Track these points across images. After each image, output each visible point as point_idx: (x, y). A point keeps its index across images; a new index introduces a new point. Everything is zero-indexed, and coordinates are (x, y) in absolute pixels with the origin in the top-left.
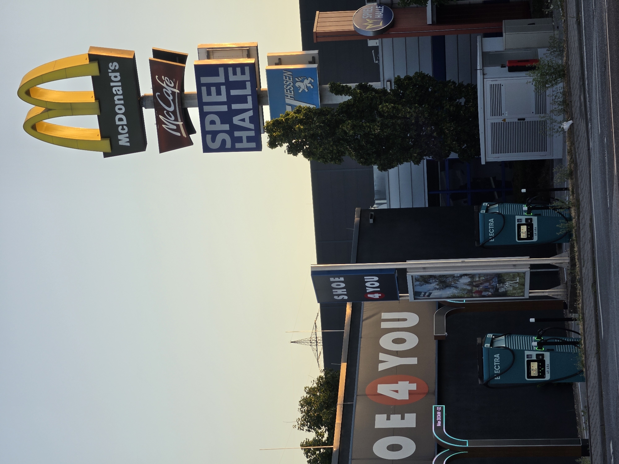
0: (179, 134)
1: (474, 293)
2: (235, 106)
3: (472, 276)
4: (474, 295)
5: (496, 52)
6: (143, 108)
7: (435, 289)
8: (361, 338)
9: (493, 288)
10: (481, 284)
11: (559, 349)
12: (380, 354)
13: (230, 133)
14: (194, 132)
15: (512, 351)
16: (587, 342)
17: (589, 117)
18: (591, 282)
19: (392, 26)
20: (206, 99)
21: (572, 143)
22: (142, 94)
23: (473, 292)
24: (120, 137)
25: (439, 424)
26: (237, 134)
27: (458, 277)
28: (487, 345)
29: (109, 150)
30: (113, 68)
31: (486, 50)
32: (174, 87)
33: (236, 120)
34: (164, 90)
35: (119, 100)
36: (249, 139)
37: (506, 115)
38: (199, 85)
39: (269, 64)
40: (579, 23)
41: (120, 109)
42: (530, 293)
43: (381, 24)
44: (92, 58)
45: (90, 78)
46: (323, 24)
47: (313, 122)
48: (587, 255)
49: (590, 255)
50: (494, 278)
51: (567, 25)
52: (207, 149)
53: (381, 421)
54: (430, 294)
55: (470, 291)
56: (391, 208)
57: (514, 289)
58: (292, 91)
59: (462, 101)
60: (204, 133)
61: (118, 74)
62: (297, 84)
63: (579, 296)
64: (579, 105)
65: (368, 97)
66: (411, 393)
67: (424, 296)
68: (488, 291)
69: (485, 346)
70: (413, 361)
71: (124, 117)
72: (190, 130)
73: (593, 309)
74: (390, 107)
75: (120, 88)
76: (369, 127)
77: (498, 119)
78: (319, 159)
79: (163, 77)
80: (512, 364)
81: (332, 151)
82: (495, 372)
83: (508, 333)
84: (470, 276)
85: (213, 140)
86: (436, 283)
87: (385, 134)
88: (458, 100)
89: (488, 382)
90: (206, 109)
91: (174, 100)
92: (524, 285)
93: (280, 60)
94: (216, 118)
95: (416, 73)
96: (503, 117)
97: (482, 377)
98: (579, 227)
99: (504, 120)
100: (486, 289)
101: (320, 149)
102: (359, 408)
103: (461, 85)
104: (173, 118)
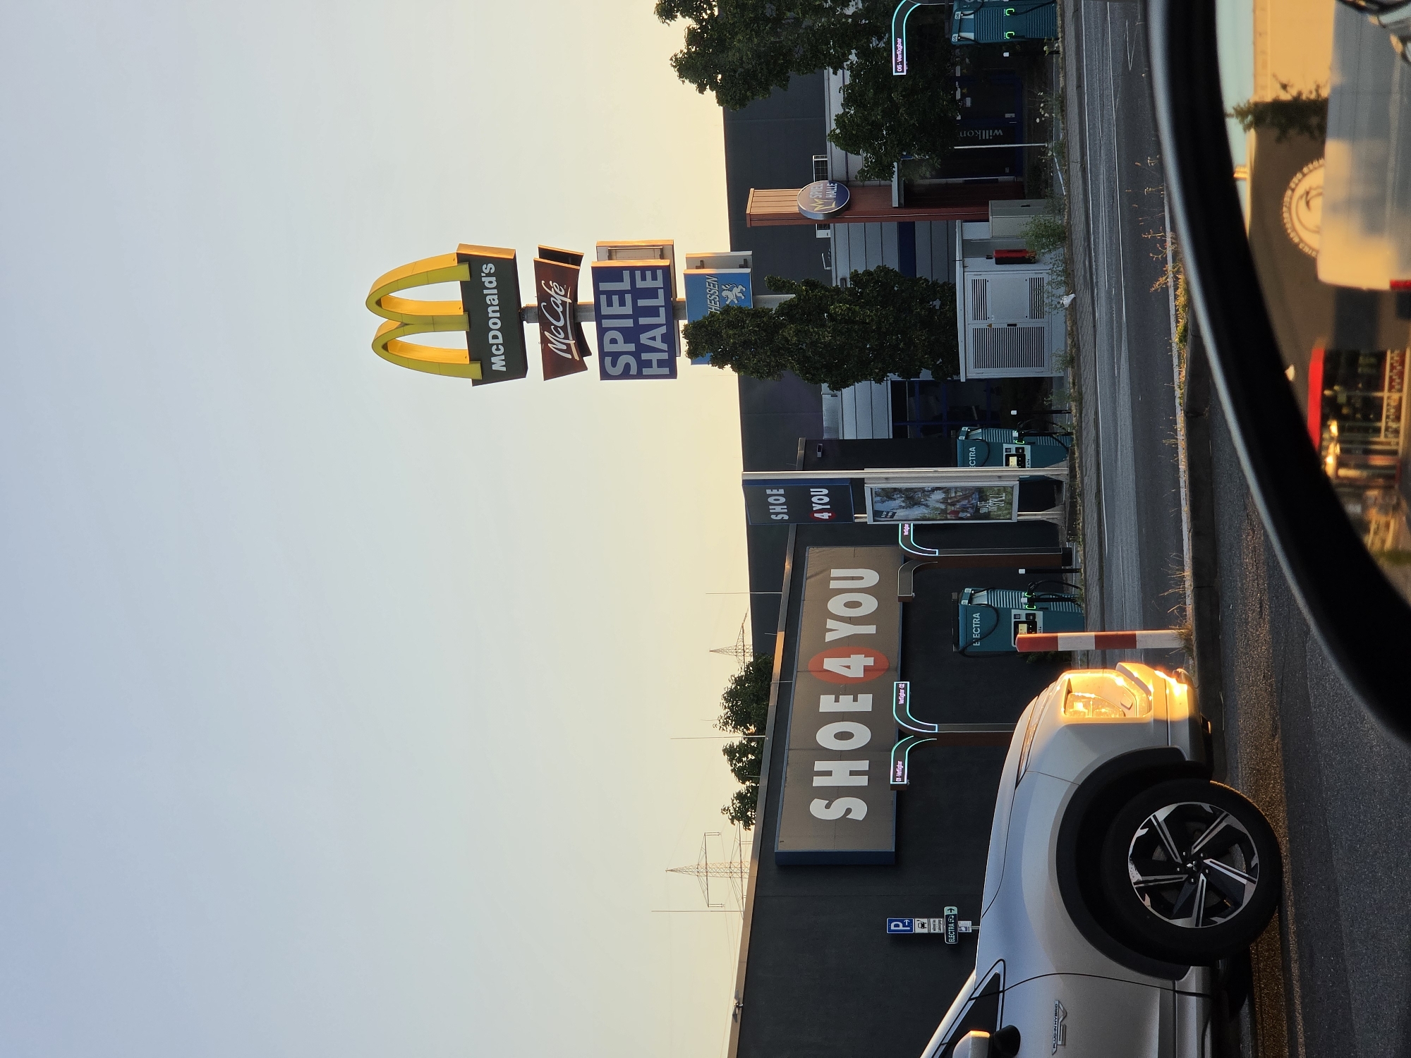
0: (570, 356)
1: (949, 514)
2: (643, 321)
3: (946, 490)
4: (949, 517)
5: (980, 240)
6: (525, 323)
7: (901, 507)
8: (804, 600)
9: (972, 508)
10: (958, 501)
11: (1054, 606)
12: (828, 620)
13: (635, 356)
14: (588, 353)
15: (996, 610)
16: (1088, 570)
17: (1095, 281)
18: (1094, 491)
19: (848, 207)
20: (605, 310)
21: (1074, 323)
22: (523, 305)
23: (948, 512)
24: (493, 360)
25: (902, 702)
26: (645, 356)
27: (930, 491)
28: (965, 602)
29: (479, 376)
30: (487, 271)
31: (966, 237)
32: (565, 296)
33: (644, 339)
34: (552, 299)
35: (493, 312)
36: (661, 363)
37: (993, 319)
38: (597, 293)
39: (688, 268)
40: (1084, 170)
41: (495, 324)
42: (1019, 515)
43: (833, 205)
44: (462, 258)
45: (459, 282)
46: (759, 204)
47: (745, 326)
48: (1090, 461)
49: (1093, 459)
50: (973, 493)
51: (1070, 174)
52: (605, 375)
53: (827, 704)
54: (894, 514)
55: (944, 512)
56: (845, 438)
57: (999, 508)
58: (718, 303)
59: (937, 303)
60: (603, 354)
61: (493, 279)
62: (724, 293)
63: (1080, 513)
64: (1083, 273)
65: (816, 295)
66: (866, 669)
67: (886, 517)
68: (967, 512)
69: (962, 603)
70: (871, 629)
71: (499, 334)
72: (584, 350)
73: (1096, 525)
74: (843, 307)
75: (496, 297)
76: (817, 333)
77: (982, 324)
78: (752, 373)
79: (551, 282)
80: (996, 626)
81: (770, 363)
82: (974, 637)
83: (991, 588)
84: (944, 490)
85: (614, 364)
86: (903, 499)
87: (838, 343)
88: (931, 303)
89: (965, 648)
90: (606, 323)
91: (564, 312)
92: (1011, 504)
93: (702, 263)
94: (618, 336)
95: (879, 267)
96: (989, 322)
97: (957, 644)
98: (1081, 427)
99: (990, 325)
100: (964, 509)
101: (753, 360)
102: (800, 687)
103: (935, 284)
104: (562, 335)
